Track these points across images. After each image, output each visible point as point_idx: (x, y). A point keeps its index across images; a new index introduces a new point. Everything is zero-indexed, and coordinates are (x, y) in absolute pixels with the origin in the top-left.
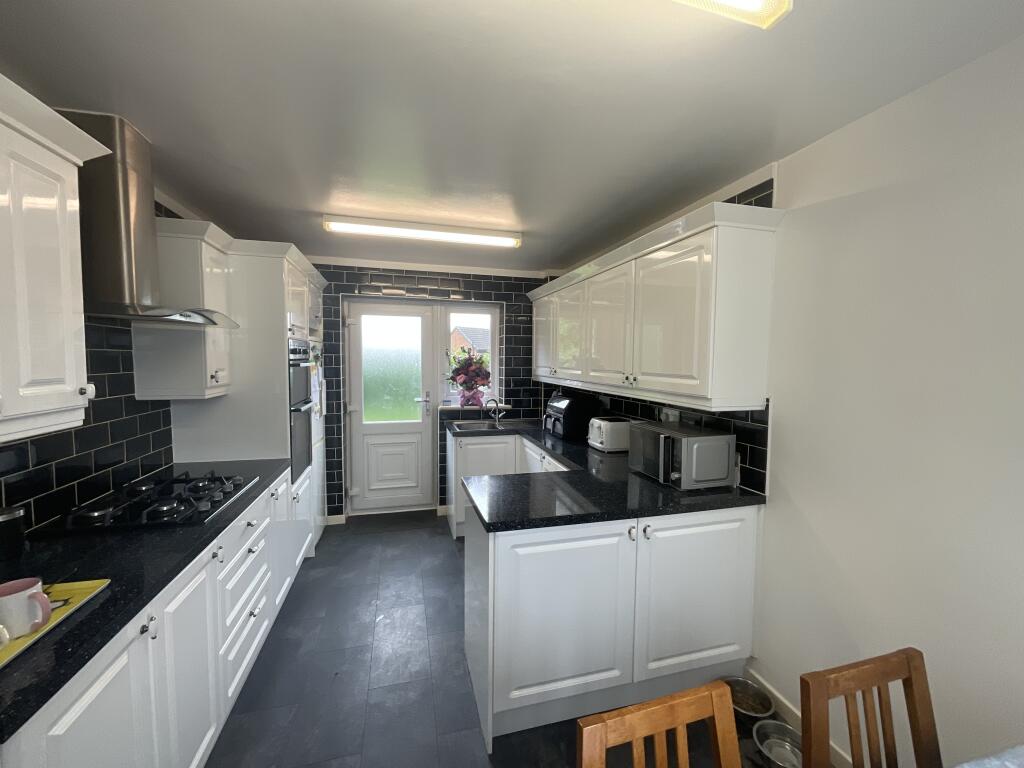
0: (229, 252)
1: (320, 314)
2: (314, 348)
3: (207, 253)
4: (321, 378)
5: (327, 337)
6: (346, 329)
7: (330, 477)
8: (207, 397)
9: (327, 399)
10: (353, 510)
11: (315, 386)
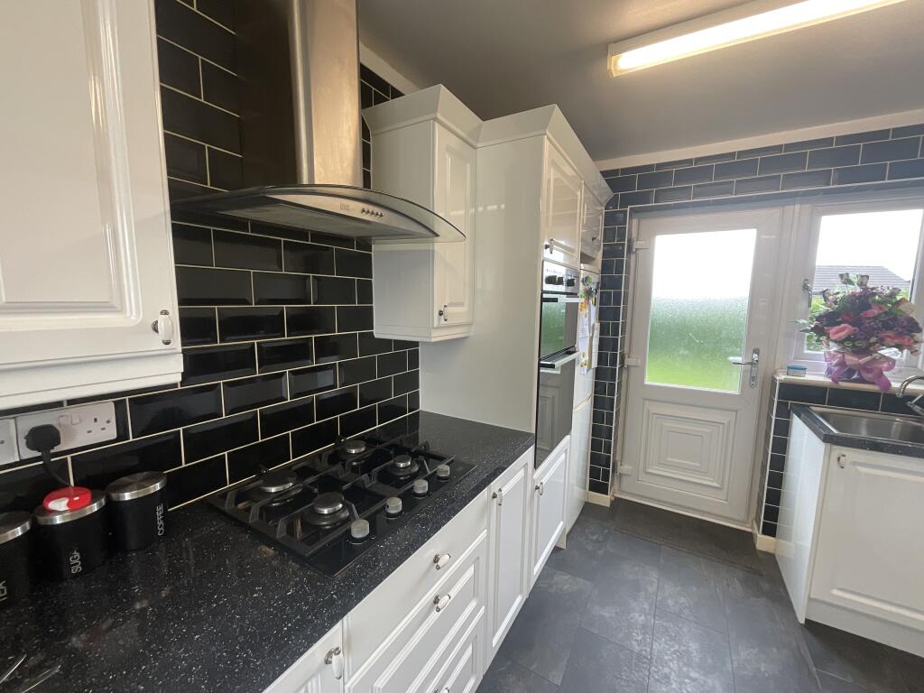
0: (479, 145)
1: (600, 237)
2: (586, 280)
3: (442, 140)
4: (594, 320)
5: (606, 267)
6: (633, 257)
7: (595, 445)
8: (433, 340)
9: (600, 348)
10: (622, 491)
11: (583, 330)
